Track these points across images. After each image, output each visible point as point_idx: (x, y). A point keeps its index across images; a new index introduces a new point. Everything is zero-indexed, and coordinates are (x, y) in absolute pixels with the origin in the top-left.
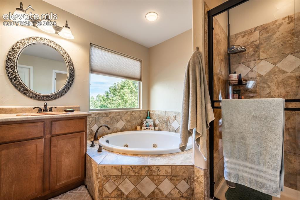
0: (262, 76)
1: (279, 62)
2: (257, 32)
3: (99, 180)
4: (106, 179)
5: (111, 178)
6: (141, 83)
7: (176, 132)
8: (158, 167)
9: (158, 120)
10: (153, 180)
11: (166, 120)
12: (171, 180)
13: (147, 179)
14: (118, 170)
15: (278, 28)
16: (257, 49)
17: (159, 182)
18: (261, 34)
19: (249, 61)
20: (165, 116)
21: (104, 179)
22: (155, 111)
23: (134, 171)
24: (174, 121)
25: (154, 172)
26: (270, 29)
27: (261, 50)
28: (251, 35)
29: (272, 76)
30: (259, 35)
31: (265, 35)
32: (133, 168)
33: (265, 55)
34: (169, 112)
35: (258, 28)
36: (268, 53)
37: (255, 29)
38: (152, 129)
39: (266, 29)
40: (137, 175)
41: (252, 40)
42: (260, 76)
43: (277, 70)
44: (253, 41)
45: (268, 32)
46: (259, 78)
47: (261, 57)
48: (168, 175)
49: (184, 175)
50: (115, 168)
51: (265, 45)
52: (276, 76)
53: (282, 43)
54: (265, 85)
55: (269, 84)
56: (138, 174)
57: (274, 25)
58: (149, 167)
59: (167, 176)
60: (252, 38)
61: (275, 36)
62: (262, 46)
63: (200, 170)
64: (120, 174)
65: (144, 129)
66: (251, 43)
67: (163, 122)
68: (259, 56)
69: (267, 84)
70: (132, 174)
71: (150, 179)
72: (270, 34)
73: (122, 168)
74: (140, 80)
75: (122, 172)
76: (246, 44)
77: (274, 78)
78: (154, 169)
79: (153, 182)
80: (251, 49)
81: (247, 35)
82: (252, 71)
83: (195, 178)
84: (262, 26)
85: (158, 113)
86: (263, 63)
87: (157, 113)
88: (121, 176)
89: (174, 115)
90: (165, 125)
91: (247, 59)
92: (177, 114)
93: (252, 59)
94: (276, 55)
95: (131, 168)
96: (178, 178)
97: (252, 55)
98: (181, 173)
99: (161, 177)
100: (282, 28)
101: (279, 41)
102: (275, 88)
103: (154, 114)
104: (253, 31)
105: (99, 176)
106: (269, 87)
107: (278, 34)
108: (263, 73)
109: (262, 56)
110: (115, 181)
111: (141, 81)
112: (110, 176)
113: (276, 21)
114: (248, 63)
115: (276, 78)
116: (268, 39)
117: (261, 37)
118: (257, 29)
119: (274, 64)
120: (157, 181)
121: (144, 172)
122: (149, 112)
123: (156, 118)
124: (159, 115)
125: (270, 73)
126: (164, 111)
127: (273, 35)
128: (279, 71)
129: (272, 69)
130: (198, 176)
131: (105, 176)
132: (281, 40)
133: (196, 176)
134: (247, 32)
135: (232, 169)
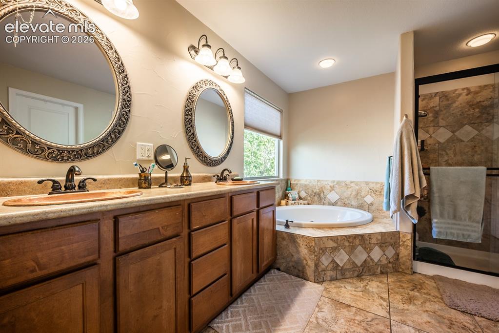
0: (440, 143)
1: (458, 130)
2: (437, 98)
3: (316, 254)
4: (323, 252)
5: (328, 251)
6: (281, 142)
7: (333, 205)
8: (370, 235)
9: (306, 192)
10: (365, 249)
11: (318, 191)
12: (381, 247)
13: (360, 248)
14: (334, 241)
15: (458, 98)
16: (437, 115)
17: (370, 250)
18: (441, 101)
19: (428, 127)
20: (317, 186)
21: (321, 252)
22: (299, 180)
23: (348, 241)
24: (331, 191)
25: (367, 240)
26: (450, 97)
27: (440, 117)
28: (431, 99)
29: (451, 144)
30: (439, 101)
31: (445, 103)
32: (348, 237)
33: (444, 122)
34: (322, 180)
35: (439, 94)
36: (448, 120)
37: (436, 94)
38: (301, 204)
39: (446, 96)
40: (351, 244)
41: (432, 105)
42: (439, 143)
43: (455, 138)
44: (433, 107)
45: (448, 100)
46: (437, 145)
47: (440, 124)
48: (379, 242)
49: (392, 241)
50: (331, 239)
51: (444, 112)
52: (454, 144)
53: (460, 113)
54: (444, 153)
55: (447, 151)
56: (353, 243)
57: (454, 93)
58: (362, 236)
59: (377, 243)
60: (432, 103)
61: (454, 105)
62: (442, 113)
63: (407, 234)
64: (336, 246)
65: (292, 204)
66: (431, 108)
67: (314, 194)
68: (438, 123)
69: (445, 151)
70: (347, 244)
71: (363, 247)
72: (449, 102)
73: (337, 239)
74: (280, 137)
75: (337, 243)
76: (426, 108)
77: (452, 146)
78: (366, 238)
79: (365, 251)
80: (431, 115)
81: (427, 99)
82: (431, 137)
83: (401, 243)
84: (442, 92)
85: (305, 183)
86: (442, 130)
87: (303, 182)
88: (336, 247)
89: (331, 184)
90: (316, 198)
91: (426, 124)
92: (335, 183)
93: (432, 125)
94: (455, 124)
95: (345, 238)
96: (386, 245)
97: (432, 121)
98: (389, 240)
99: (372, 245)
100: (460, 98)
101: (458, 110)
102: (452, 156)
103: (297, 184)
104: (434, 95)
105: (316, 249)
106: (447, 154)
107: (457, 103)
108: (442, 141)
109: (442, 123)
110: (331, 253)
111: (281, 139)
112: (326, 248)
113: (456, 90)
114: (427, 129)
115: (454, 146)
116: (448, 107)
117: (441, 104)
118: (437, 95)
119: (453, 132)
120: (368, 249)
121: (357, 242)
122: (289, 181)
123: (301, 190)
124: (306, 186)
125: (448, 141)
126: (314, 180)
127: (452, 103)
128: (457, 139)
129: (450, 137)
130: (404, 240)
131: (322, 249)
132: (460, 109)
133: (402, 241)
134: (427, 96)
135: (441, 228)
